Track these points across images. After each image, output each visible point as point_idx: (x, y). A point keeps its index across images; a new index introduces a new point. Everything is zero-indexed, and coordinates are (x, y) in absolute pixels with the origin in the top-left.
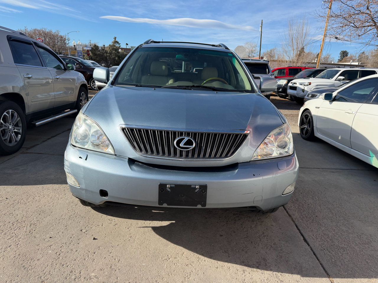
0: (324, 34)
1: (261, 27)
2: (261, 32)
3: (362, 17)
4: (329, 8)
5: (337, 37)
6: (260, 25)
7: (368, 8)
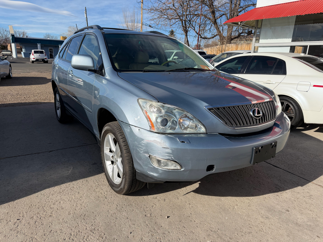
0: (141, 23)
1: (86, 13)
2: (87, 18)
3: (170, 12)
4: (142, 2)
5: (151, 26)
6: (85, 11)
7: (174, 6)
